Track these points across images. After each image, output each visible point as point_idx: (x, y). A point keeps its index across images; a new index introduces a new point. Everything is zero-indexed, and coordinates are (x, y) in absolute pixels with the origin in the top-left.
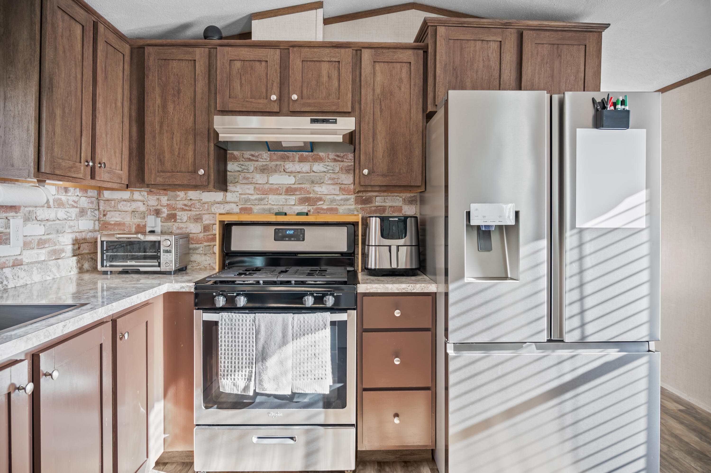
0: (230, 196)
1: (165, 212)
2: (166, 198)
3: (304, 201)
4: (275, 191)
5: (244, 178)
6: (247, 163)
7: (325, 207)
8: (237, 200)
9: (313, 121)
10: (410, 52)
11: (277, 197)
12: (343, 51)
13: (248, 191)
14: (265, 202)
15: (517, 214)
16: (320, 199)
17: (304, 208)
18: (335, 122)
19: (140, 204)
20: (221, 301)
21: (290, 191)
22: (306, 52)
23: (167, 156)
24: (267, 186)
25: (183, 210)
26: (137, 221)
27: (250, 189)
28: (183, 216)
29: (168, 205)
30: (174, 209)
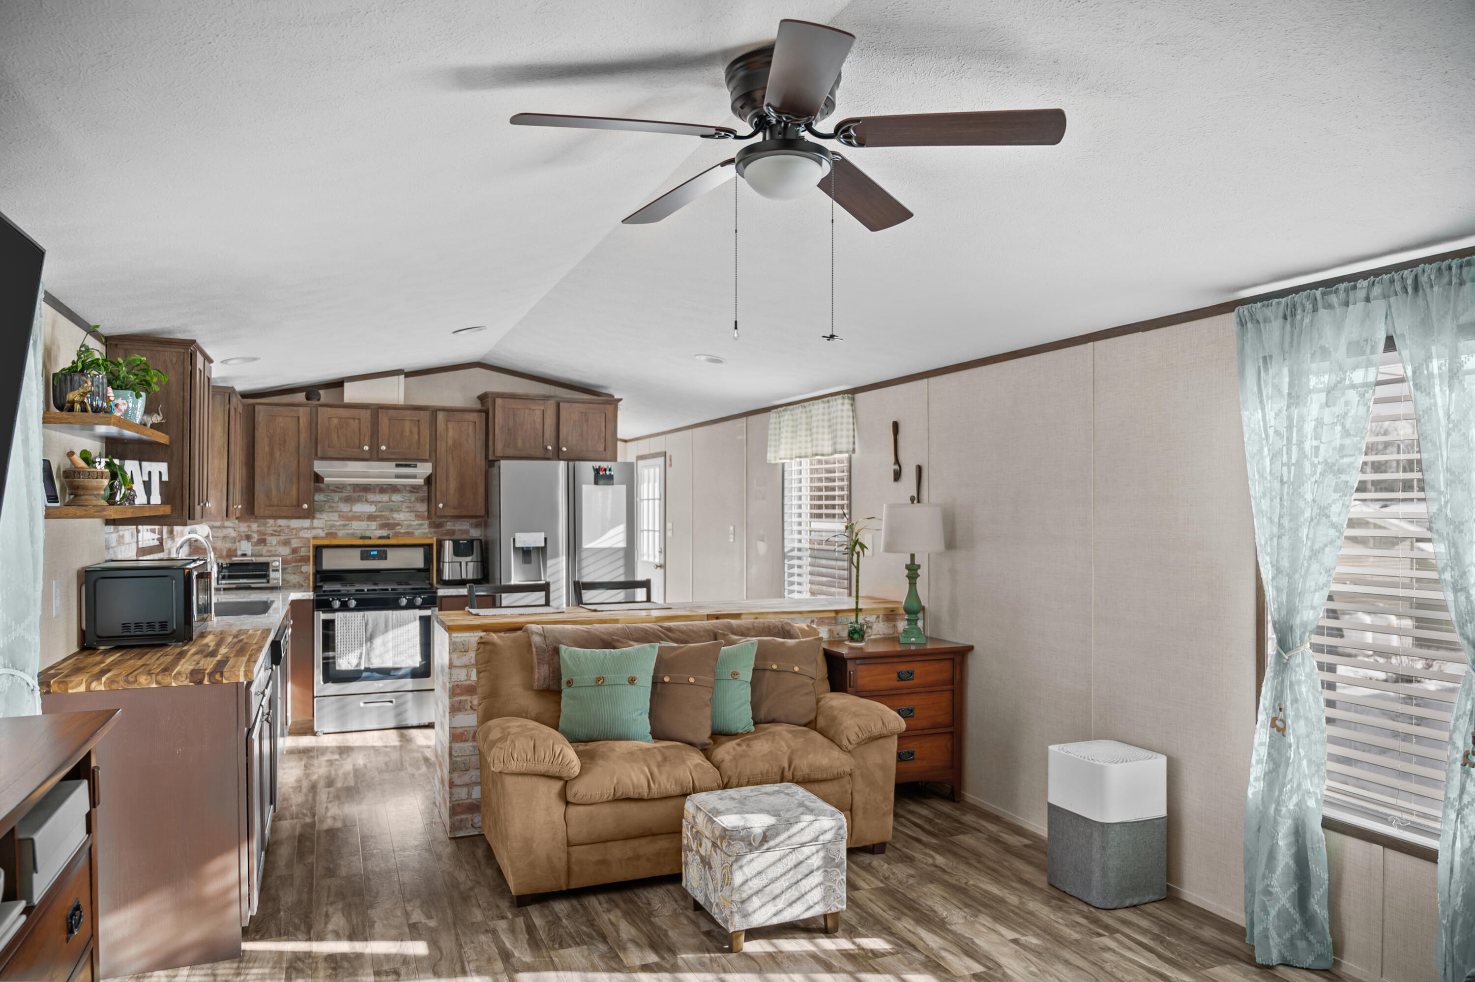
0: (316, 523)
1: (256, 537)
2: (256, 525)
3: (383, 526)
4: (358, 518)
5: (330, 507)
6: (332, 494)
7: (403, 531)
8: (323, 526)
9: (398, 466)
10: (475, 414)
11: (360, 523)
12: (422, 412)
13: (333, 518)
14: (349, 527)
15: (546, 539)
16: (398, 524)
17: (384, 533)
18: (416, 466)
19: (231, 531)
20: (337, 604)
21: (371, 518)
22: (392, 413)
23: (274, 493)
24: (350, 514)
25: (272, 535)
26: (228, 545)
27: (335, 517)
28: (273, 540)
29: (258, 531)
30: (264, 534)
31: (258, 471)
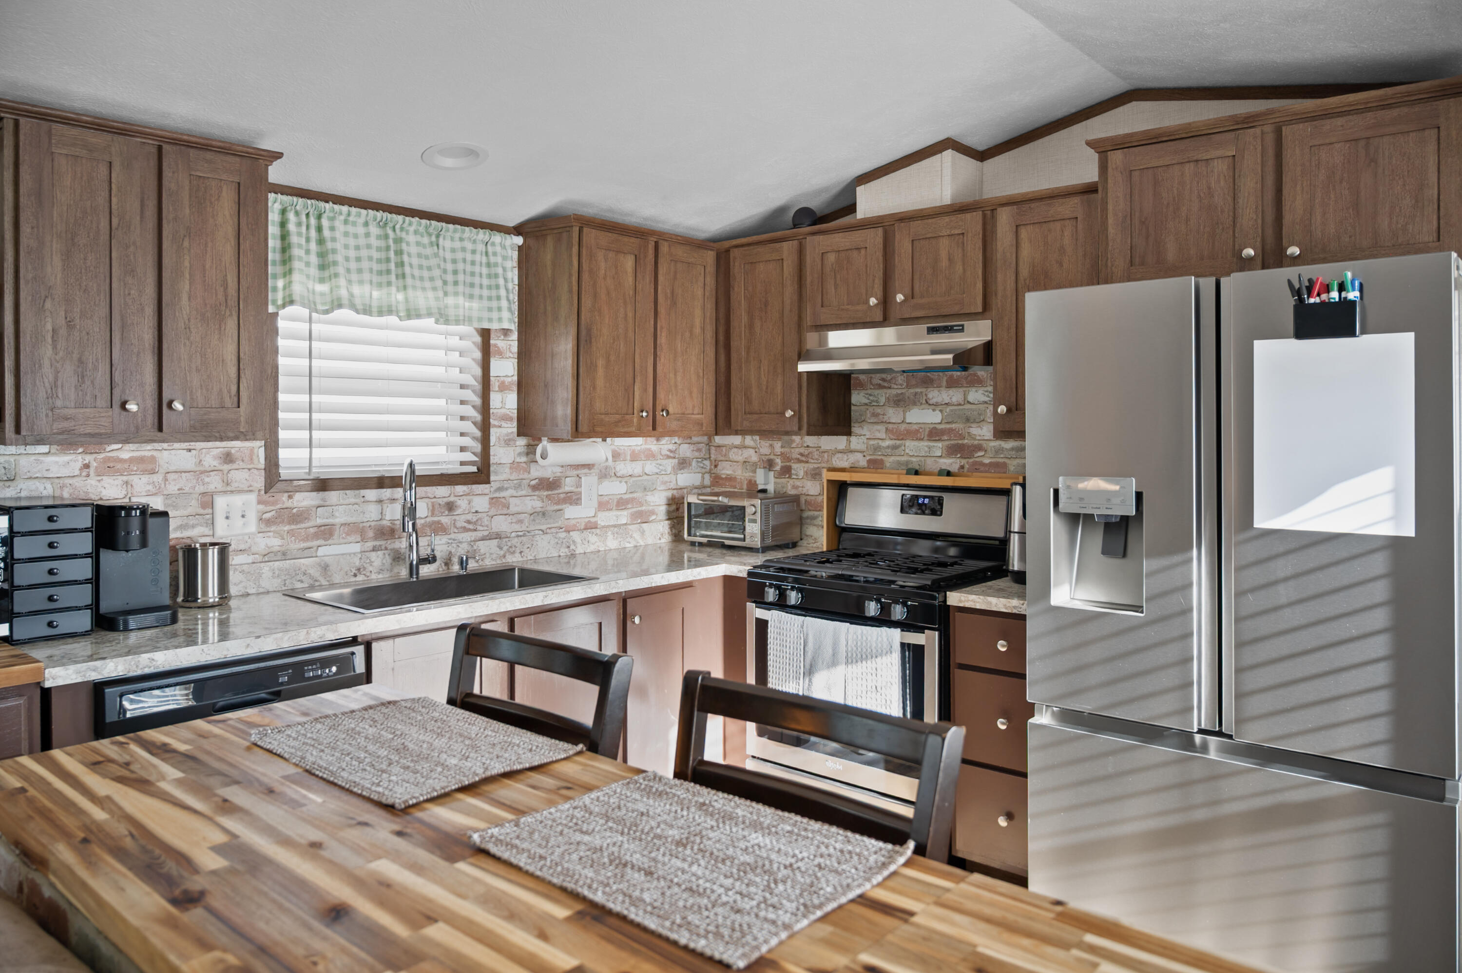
0: (856, 442)
1: (779, 463)
2: (780, 444)
3: (954, 450)
4: (914, 434)
5: (875, 415)
6: (876, 392)
7: (987, 461)
8: (863, 447)
9: (932, 330)
10: (1076, 200)
11: (916, 443)
12: (968, 216)
13: (879, 435)
14: (900, 451)
15: (1139, 496)
16: (979, 448)
17: (952, 463)
18: (962, 329)
19: (752, 451)
20: (771, 595)
21: (934, 434)
22: (917, 226)
23: (755, 391)
24: (903, 427)
25: (799, 461)
26: (748, 475)
27: (879, 431)
28: (799, 469)
29: (782, 454)
30: (789, 459)
31: (734, 356)
